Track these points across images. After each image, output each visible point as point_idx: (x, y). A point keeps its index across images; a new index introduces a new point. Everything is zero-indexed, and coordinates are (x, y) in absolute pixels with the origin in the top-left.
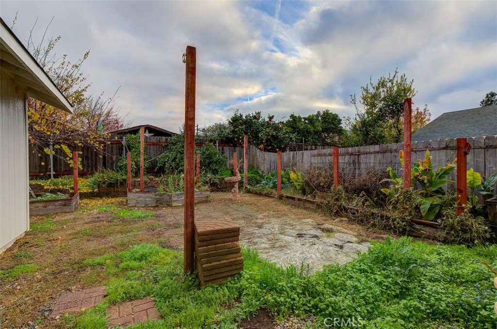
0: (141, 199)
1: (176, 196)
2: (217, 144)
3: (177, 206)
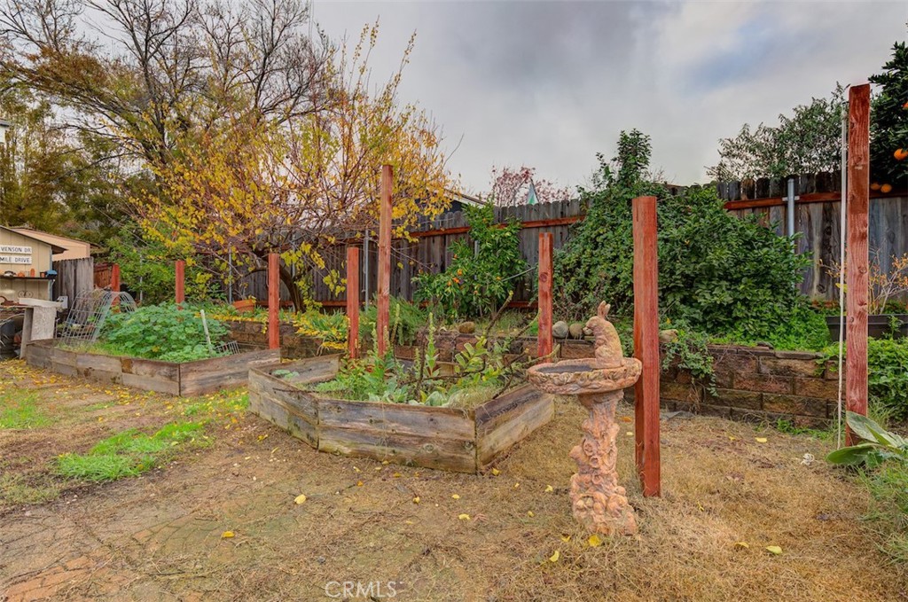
0: (265, 394)
1: (334, 412)
2: (791, 198)
3: (334, 453)
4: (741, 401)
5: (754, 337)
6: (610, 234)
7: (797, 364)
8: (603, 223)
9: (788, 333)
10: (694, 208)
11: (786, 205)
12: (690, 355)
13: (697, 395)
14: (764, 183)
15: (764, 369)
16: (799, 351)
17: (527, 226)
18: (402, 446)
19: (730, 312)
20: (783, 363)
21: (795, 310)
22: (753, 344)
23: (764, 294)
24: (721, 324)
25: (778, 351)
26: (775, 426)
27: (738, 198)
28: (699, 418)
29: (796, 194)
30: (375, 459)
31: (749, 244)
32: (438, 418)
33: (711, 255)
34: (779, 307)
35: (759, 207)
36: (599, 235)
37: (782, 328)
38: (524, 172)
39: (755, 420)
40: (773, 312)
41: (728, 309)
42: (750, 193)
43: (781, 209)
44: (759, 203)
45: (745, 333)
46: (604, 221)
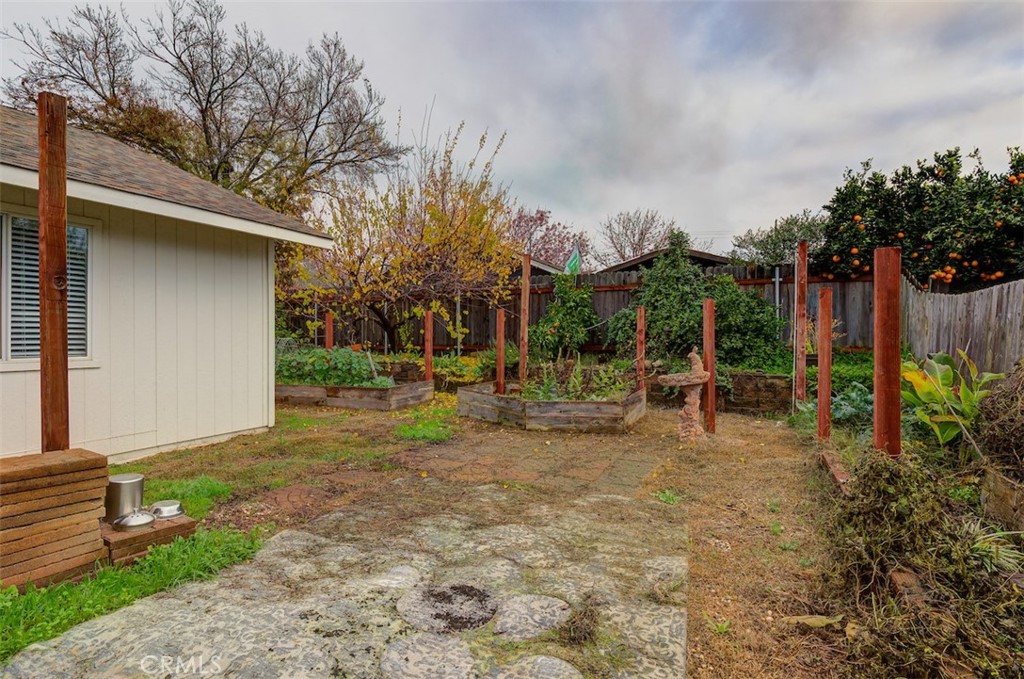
0: (475, 403)
1: (536, 408)
2: (777, 279)
3: (537, 431)
4: (748, 403)
5: (755, 367)
6: (665, 300)
7: (777, 381)
8: (660, 292)
9: (773, 365)
10: (719, 287)
11: (774, 283)
12: (719, 378)
13: (723, 400)
14: (760, 269)
15: (759, 385)
16: (778, 374)
17: (598, 290)
18: (581, 423)
19: (740, 354)
20: (769, 381)
21: (778, 351)
22: (754, 371)
23: (760, 342)
24: (736, 360)
25: (767, 375)
26: (765, 416)
27: (745, 277)
28: (724, 414)
29: (780, 277)
30: (563, 431)
31: (751, 310)
32: (602, 407)
33: (730, 319)
34: (768, 349)
35: (758, 284)
36: (657, 301)
37: (770, 362)
38: (539, 215)
39: (754, 414)
40: (765, 353)
41: (739, 351)
42: (752, 274)
43: (771, 286)
44: (759, 281)
45: (750, 365)
46: (660, 291)
